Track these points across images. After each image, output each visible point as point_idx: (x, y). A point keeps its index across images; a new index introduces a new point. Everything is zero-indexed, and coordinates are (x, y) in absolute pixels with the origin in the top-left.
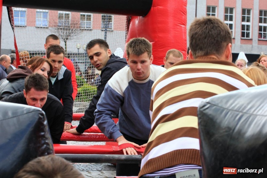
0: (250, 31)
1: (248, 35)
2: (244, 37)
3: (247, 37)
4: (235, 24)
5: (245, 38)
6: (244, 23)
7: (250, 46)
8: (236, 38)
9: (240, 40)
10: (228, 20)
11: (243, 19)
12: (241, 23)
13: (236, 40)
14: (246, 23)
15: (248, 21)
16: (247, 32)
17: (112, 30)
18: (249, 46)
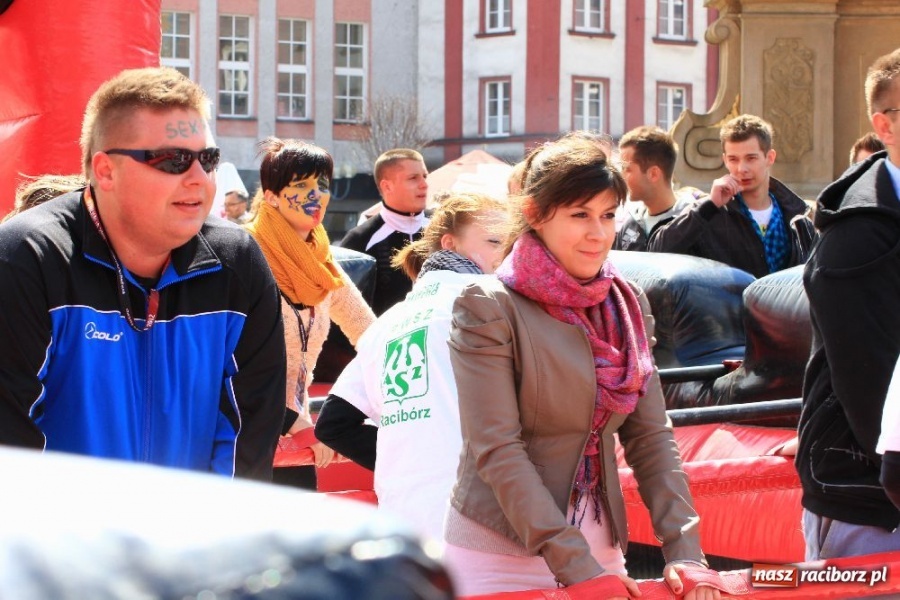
14: (231, 65)
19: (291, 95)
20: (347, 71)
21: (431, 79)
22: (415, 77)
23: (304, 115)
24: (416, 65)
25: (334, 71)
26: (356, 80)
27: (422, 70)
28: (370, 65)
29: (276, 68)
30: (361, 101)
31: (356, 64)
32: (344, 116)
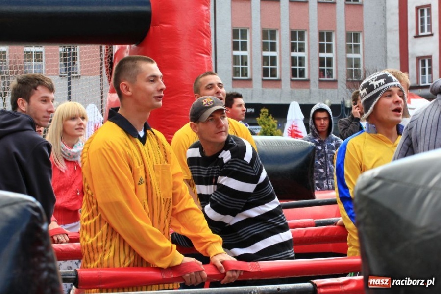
0: (306, 67)
1: (302, 73)
2: (296, 77)
3: (300, 77)
4: (280, 56)
5: (298, 78)
6: (294, 54)
7: (307, 91)
8: (282, 79)
9: (289, 82)
10: (268, 51)
11: (293, 48)
12: (290, 54)
13: (283, 83)
14: (297, 54)
15: (301, 50)
16: (300, 69)
17: (79, 74)
18: (304, 91)
19: (326, 68)
20: (353, 56)
21: (393, 58)
22: (386, 57)
23: (332, 78)
24: (386, 52)
25: (346, 56)
26: (357, 60)
27: (389, 54)
28: (363, 52)
29: (318, 55)
30: (360, 70)
31: (357, 52)
32: (352, 78)
